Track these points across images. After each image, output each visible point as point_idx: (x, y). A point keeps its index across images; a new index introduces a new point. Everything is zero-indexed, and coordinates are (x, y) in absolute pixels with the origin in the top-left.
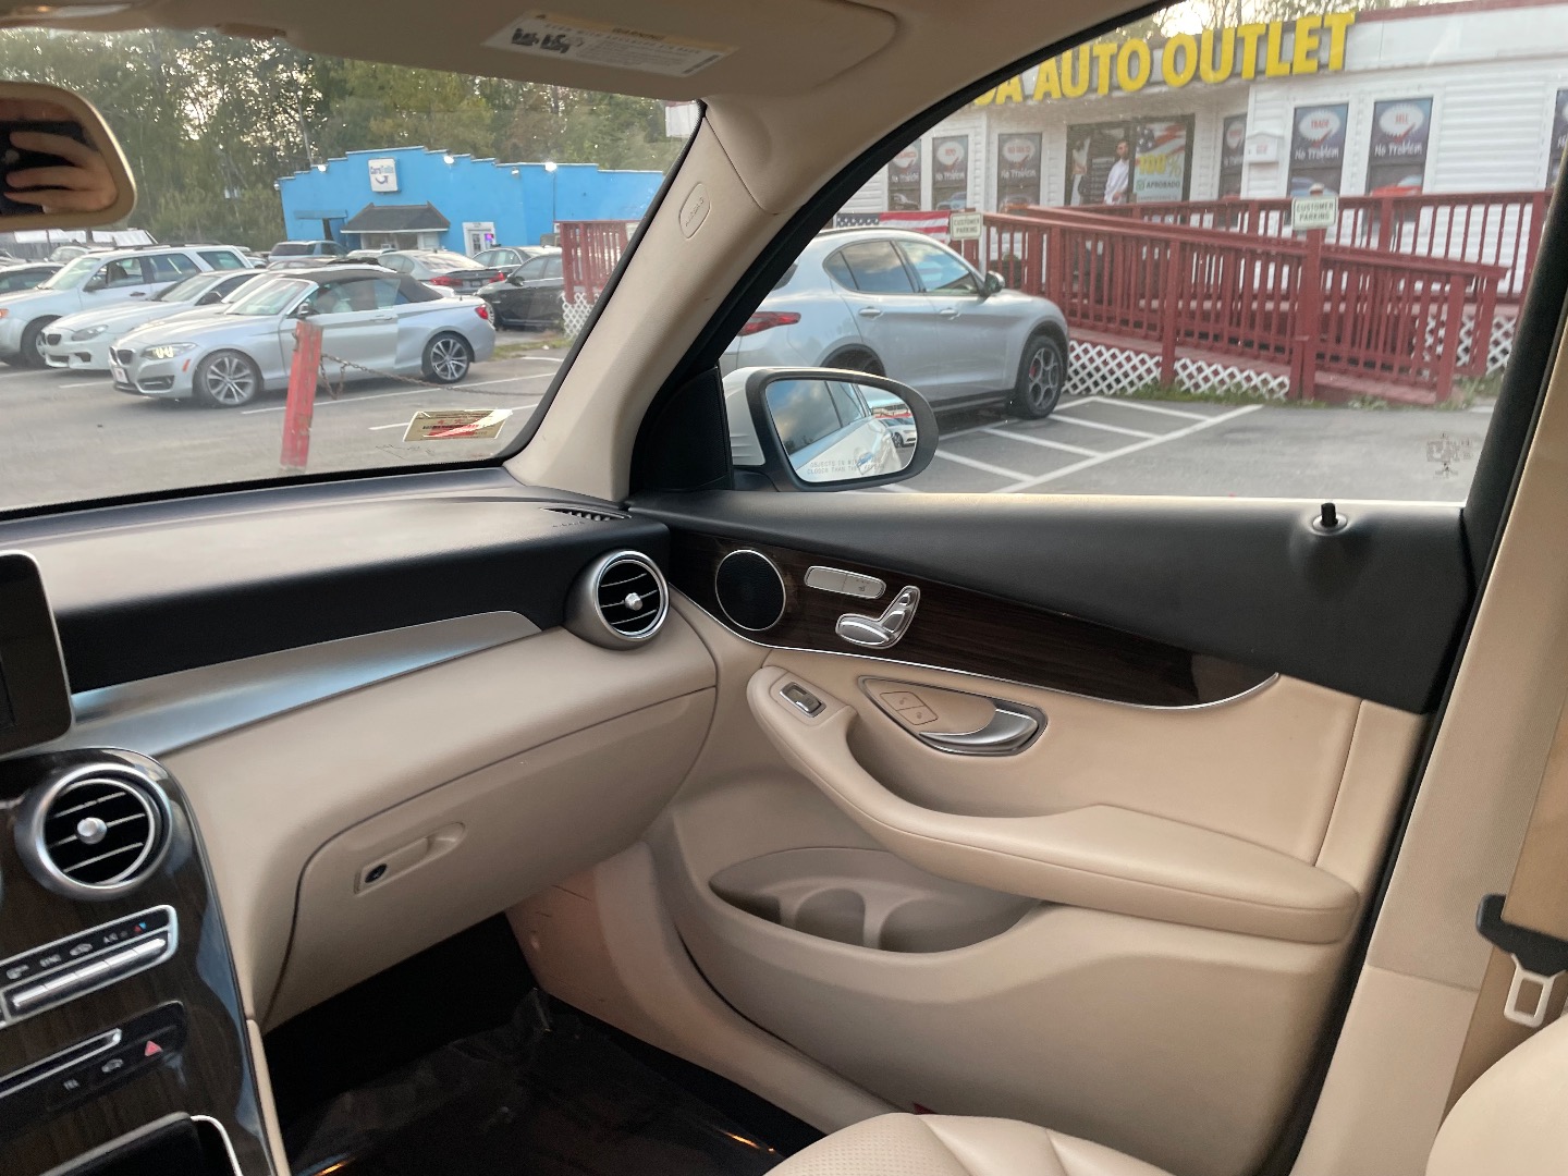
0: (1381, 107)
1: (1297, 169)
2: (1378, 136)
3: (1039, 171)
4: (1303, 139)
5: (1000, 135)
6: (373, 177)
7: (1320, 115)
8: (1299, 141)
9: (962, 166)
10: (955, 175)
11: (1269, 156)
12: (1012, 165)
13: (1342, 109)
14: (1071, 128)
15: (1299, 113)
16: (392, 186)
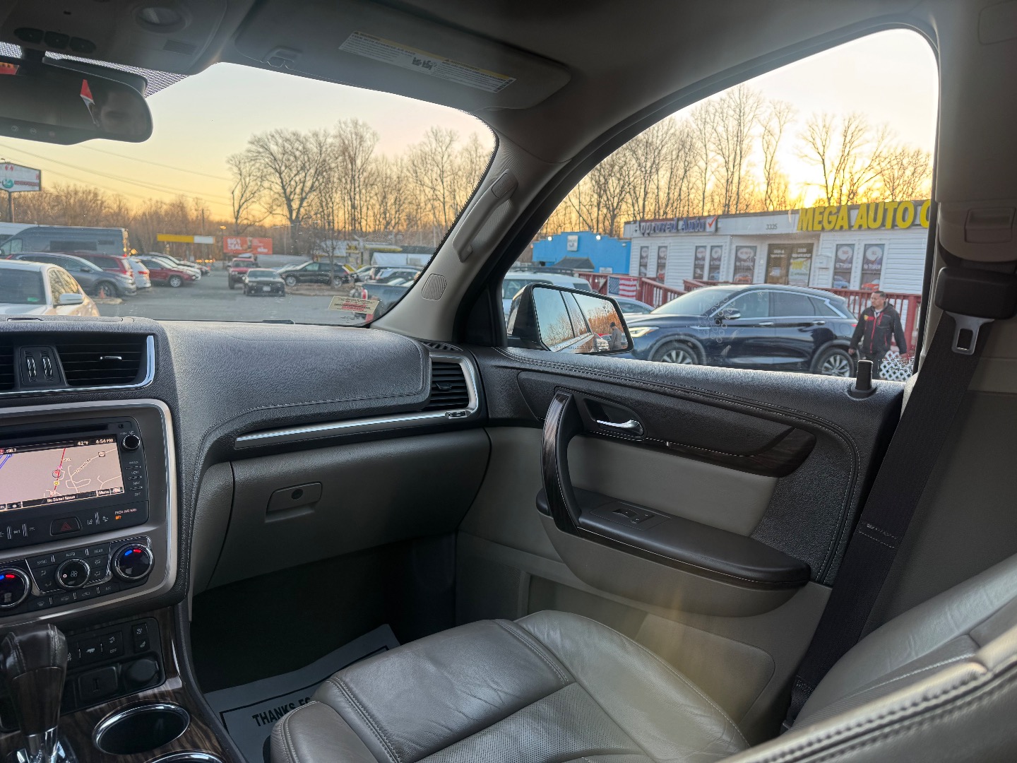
0: (867, 247)
1: (837, 272)
2: (866, 261)
3: (754, 263)
4: (839, 259)
5: (737, 247)
6: (568, 244)
7: (845, 249)
8: (837, 260)
9: (719, 259)
10: (717, 263)
11: (823, 266)
12: (741, 260)
13: (851, 246)
14: (769, 245)
15: (838, 247)
16: (575, 248)
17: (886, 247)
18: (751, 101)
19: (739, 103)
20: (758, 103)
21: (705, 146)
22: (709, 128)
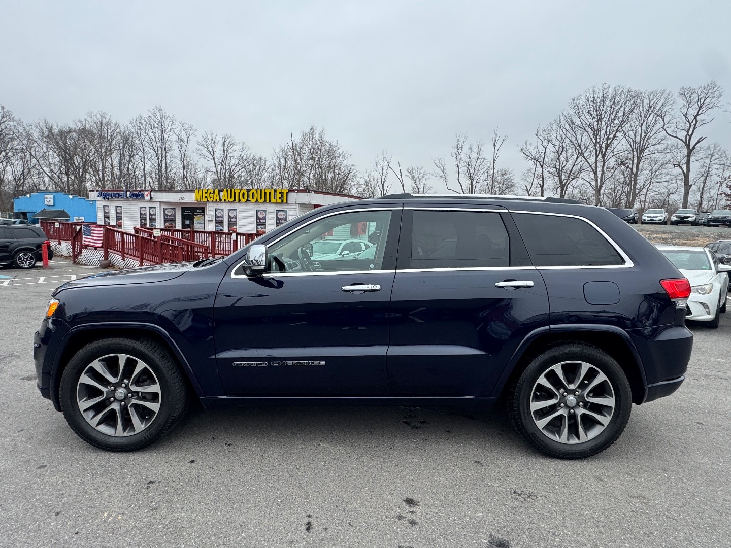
0: (229, 210)
1: (216, 223)
2: (229, 217)
3: (175, 217)
5: (164, 208)
6: (45, 200)
7: (220, 211)
8: (217, 217)
9: (155, 215)
10: (154, 217)
11: (210, 219)
12: (168, 215)
13: (222, 210)
14: (182, 208)
15: (216, 210)
16: (52, 203)
17: (238, 211)
18: (168, 120)
19: (160, 119)
20: (173, 122)
21: (142, 143)
22: (142, 132)
